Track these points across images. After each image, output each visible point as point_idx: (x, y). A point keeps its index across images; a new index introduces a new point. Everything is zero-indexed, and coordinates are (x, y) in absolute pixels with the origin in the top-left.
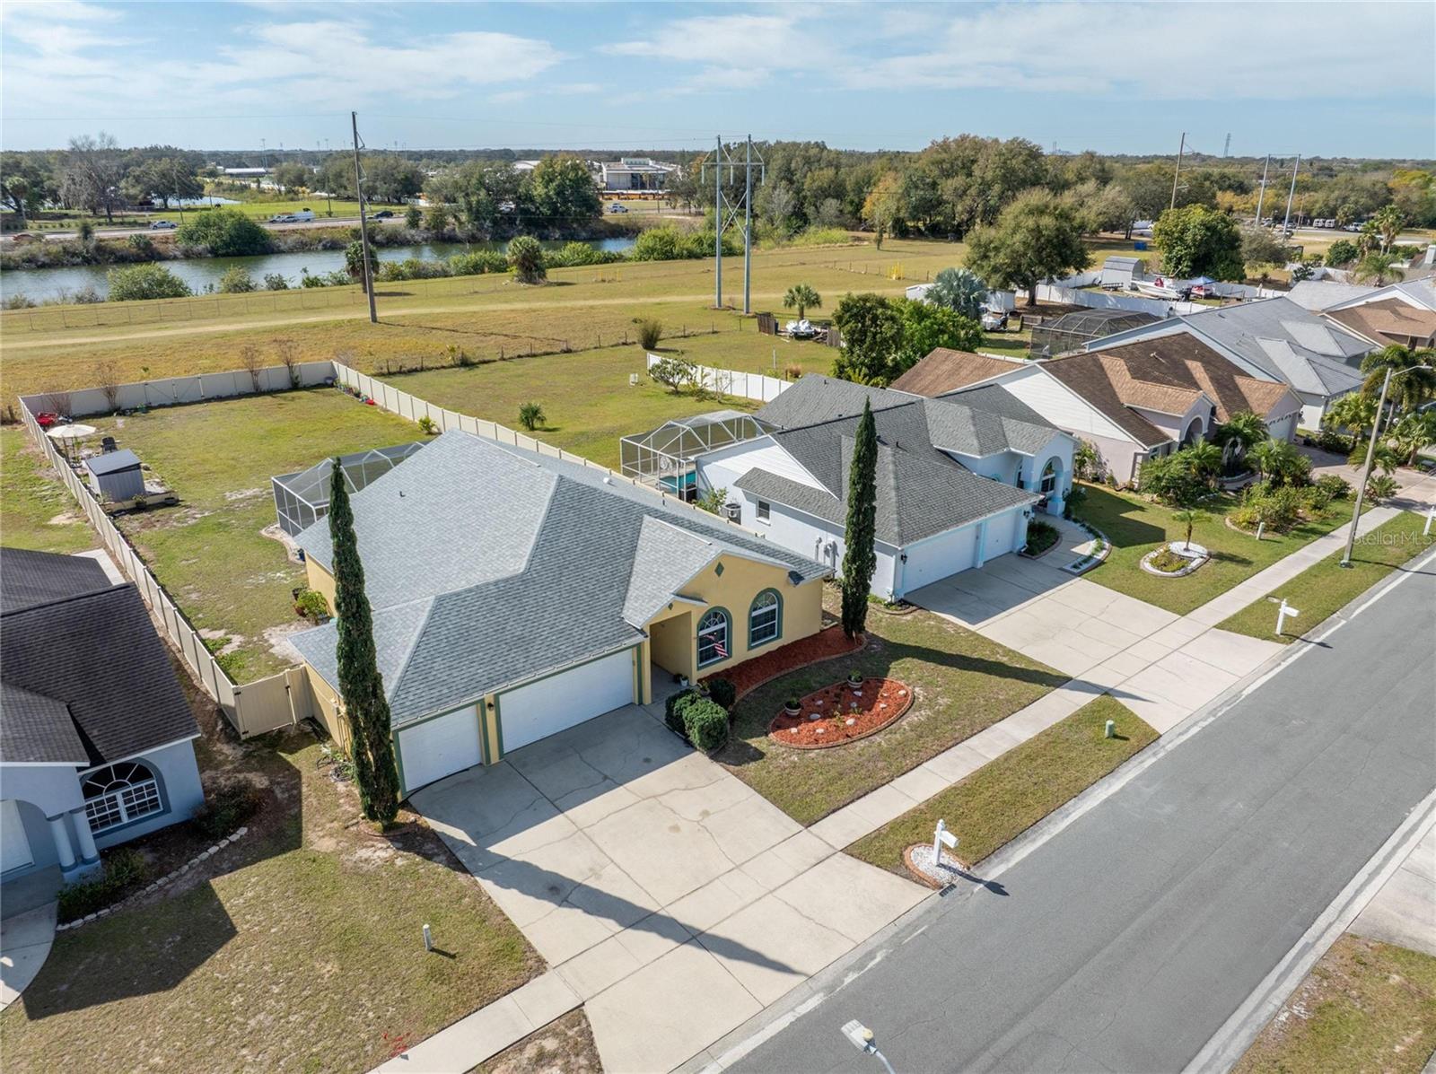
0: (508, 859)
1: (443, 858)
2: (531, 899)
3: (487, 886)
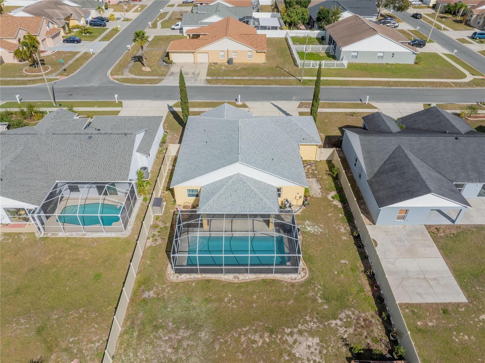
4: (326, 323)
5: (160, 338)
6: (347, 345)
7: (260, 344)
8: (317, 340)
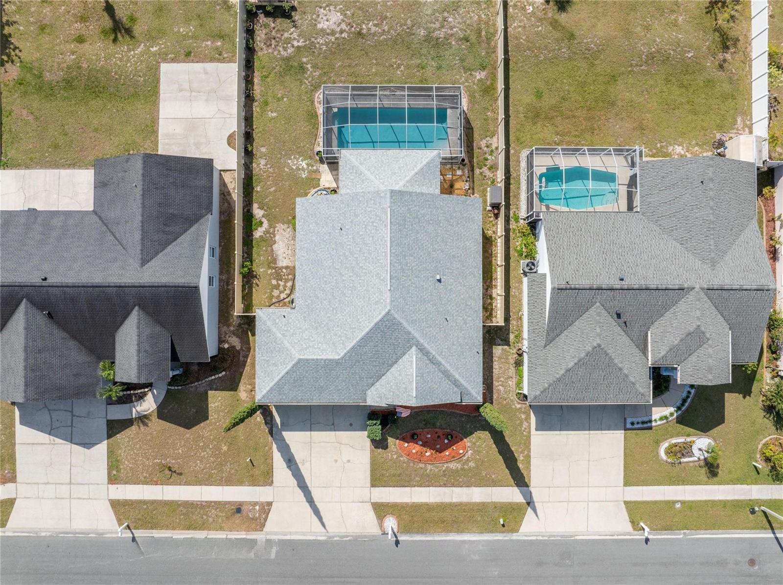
0: (285, 440)
1: (269, 426)
2: (282, 459)
3: (275, 446)
4: (307, 42)
5: (460, 29)
6: (293, 22)
7: (371, 23)
8: (319, 26)
